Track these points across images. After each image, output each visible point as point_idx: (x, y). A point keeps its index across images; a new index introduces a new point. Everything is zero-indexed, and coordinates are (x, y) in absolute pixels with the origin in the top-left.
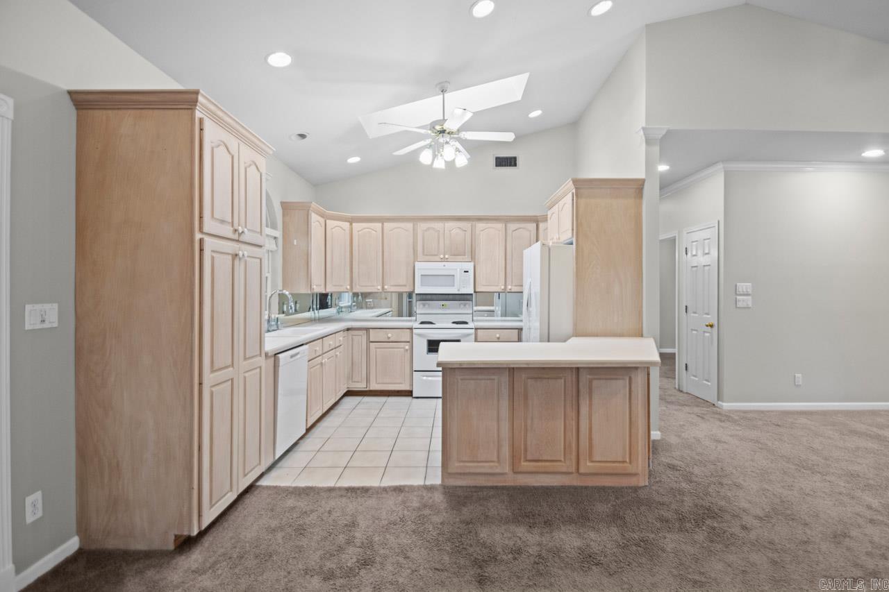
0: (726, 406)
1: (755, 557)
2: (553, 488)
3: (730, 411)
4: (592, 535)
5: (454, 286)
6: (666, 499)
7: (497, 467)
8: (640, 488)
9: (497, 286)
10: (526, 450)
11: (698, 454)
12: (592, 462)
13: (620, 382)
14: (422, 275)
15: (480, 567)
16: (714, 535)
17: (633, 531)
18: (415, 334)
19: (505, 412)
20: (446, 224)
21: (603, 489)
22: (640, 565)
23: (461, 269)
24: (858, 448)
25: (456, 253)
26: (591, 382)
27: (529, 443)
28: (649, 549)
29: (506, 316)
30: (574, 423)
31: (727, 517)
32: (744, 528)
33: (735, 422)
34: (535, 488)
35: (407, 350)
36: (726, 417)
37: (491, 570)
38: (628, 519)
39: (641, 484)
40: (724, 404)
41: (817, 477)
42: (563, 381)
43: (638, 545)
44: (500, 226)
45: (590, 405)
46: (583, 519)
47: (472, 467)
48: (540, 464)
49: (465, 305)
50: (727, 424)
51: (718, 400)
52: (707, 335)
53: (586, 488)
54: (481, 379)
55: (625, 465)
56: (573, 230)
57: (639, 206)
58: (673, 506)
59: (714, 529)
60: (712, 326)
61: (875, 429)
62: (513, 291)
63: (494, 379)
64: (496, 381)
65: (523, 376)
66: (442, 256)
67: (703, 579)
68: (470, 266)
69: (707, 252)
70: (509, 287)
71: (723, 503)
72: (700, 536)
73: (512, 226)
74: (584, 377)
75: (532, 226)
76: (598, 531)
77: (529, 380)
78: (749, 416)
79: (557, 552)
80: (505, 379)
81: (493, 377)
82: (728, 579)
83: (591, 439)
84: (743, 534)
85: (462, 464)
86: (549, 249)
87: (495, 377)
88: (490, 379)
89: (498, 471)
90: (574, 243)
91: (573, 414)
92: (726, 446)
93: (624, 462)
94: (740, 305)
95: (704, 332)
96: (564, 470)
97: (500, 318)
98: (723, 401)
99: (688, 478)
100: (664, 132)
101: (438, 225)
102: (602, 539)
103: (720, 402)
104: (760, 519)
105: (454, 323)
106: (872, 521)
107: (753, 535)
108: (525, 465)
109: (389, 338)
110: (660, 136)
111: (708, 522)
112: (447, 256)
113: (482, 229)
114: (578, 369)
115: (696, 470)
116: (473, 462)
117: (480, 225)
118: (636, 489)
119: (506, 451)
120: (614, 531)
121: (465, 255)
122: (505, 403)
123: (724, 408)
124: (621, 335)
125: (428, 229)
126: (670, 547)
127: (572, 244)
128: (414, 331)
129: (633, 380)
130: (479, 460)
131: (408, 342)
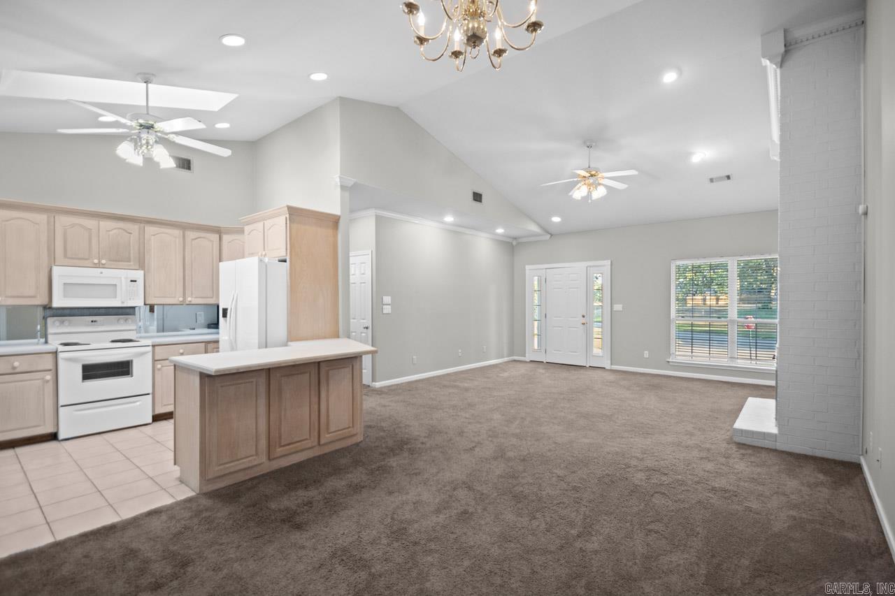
0: (378, 385)
1: (433, 453)
2: (303, 461)
3: (381, 388)
4: (350, 476)
5: (116, 297)
6: (376, 444)
7: (255, 460)
8: (360, 442)
9: (175, 297)
10: (280, 438)
11: (378, 416)
12: (330, 433)
13: (346, 370)
14: (65, 284)
15: (289, 521)
16: (412, 451)
17: (371, 465)
18: (62, 359)
19: (262, 409)
20: (101, 223)
21: (337, 451)
22: (386, 478)
23: (126, 278)
24: (450, 393)
25: (118, 257)
26: (327, 373)
27: (283, 430)
28: (384, 470)
29: (163, 331)
30: (316, 407)
31: (413, 441)
32: (422, 443)
33: (386, 393)
34: (286, 468)
35: (48, 381)
36: (380, 392)
37: (298, 519)
38: (364, 460)
39: (359, 440)
40: (377, 384)
41: (441, 411)
42: (308, 374)
43: (378, 470)
44: (177, 232)
45: (328, 391)
46: (337, 471)
47: (233, 466)
48: (291, 446)
49: (126, 320)
50: (383, 396)
51: (373, 381)
52: (363, 334)
53: (325, 454)
54: (240, 384)
55: (350, 429)
56: (287, 249)
57: (335, 236)
58: (384, 446)
59: (410, 449)
60: (367, 328)
61: (452, 383)
62: (193, 303)
63: (252, 382)
64: (254, 383)
65: (278, 375)
66: (96, 261)
67: (418, 471)
68: (139, 275)
69: (363, 272)
70: (189, 299)
71: (406, 436)
72: (406, 454)
73: (191, 235)
74: (323, 369)
75: (215, 237)
76: (351, 472)
77: (283, 378)
78: (393, 388)
79: (334, 492)
80: (262, 380)
81: (252, 380)
82: (428, 467)
83: (328, 416)
84: (424, 446)
85: (222, 467)
86: (266, 266)
87: (254, 380)
88: (249, 382)
89: (255, 463)
90: (288, 260)
91: (315, 399)
92: (390, 408)
93: (349, 427)
94: (385, 312)
95: (362, 333)
96: (310, 445)
97: (156, 334)
98: (375, 382)
99: (382, 429)
100: (352, 183)
101: (90, 223)
102: (358, 475)
103: (374, 383)
104: (427, 437)
105: (113, 341)
106: (469, 423)
107: (428, 445)
108: (279, 451)
109: (14, 368)
110: (350, 185)
111: (405, 447)
112: (103, 262)
113: (153, 234)
114: (319, 363)
115: (383, 424)
116: (232, 462)
117: (150, 230)
118: (357, 444)
119: (263, 443)
120: (361, 469)
121: (129, 261)
122: (262, 402)
123: (377, 387)
124: (325, 338)
125: (73, 225)
126: (394, 464)
127: (285, 261)
128: (61, 356)
129: (355, 367)
130: (239, 458)
131: (50, 370)
